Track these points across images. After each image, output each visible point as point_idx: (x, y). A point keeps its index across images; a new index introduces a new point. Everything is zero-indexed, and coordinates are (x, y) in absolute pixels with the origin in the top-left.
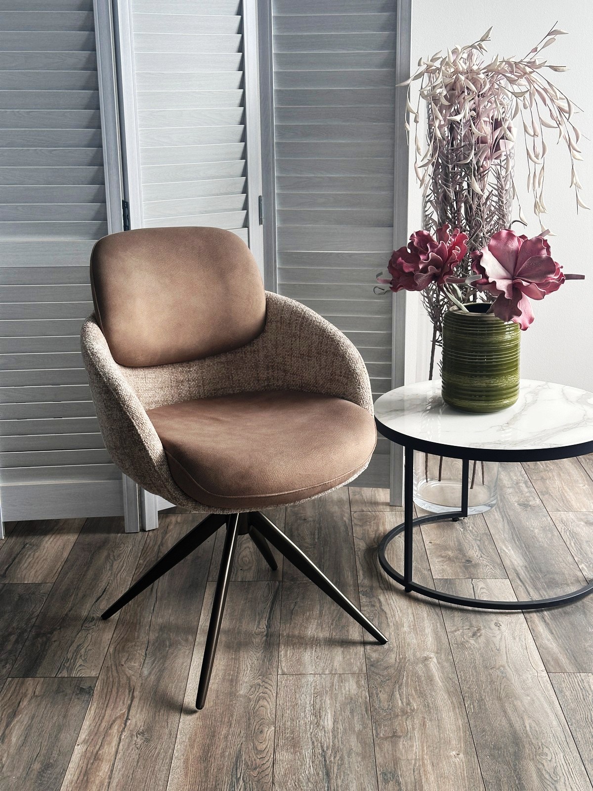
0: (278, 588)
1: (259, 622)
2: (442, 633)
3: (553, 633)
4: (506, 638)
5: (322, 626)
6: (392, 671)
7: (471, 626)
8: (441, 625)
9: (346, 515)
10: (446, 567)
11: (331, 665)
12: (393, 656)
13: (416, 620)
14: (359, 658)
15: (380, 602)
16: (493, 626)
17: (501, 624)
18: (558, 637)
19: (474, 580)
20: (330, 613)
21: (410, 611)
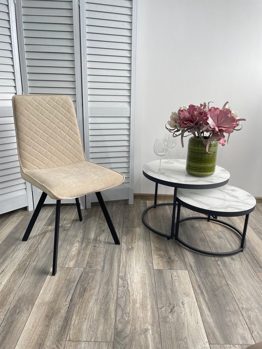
0: (83, 272)
1: (68, 296)
2: (156, 310)
3: (210, 311)
4: (187, 314)
5: (97, 301)
6: (127, 340)
7: (170, 304)
8: (155, 303)
9: (121, 229)
10: (160, 261)
11: (96, 334)
12: (129, 327)
13: (144, 299)
14: (112, 329)
15: (128, 284)
16: (181, 304)
17: (185, 303)
18: (213, 314)
19: (172, 270)
20: (103, 291)
21: (141, 291)
